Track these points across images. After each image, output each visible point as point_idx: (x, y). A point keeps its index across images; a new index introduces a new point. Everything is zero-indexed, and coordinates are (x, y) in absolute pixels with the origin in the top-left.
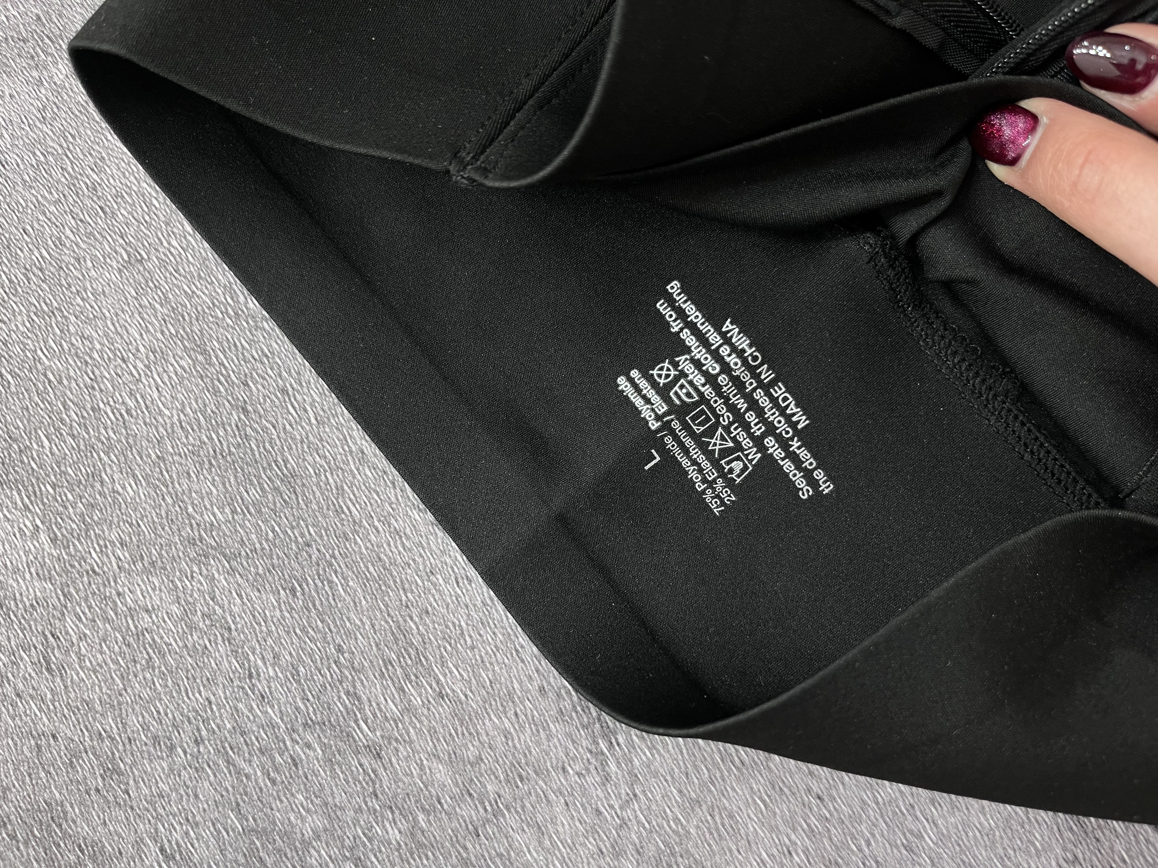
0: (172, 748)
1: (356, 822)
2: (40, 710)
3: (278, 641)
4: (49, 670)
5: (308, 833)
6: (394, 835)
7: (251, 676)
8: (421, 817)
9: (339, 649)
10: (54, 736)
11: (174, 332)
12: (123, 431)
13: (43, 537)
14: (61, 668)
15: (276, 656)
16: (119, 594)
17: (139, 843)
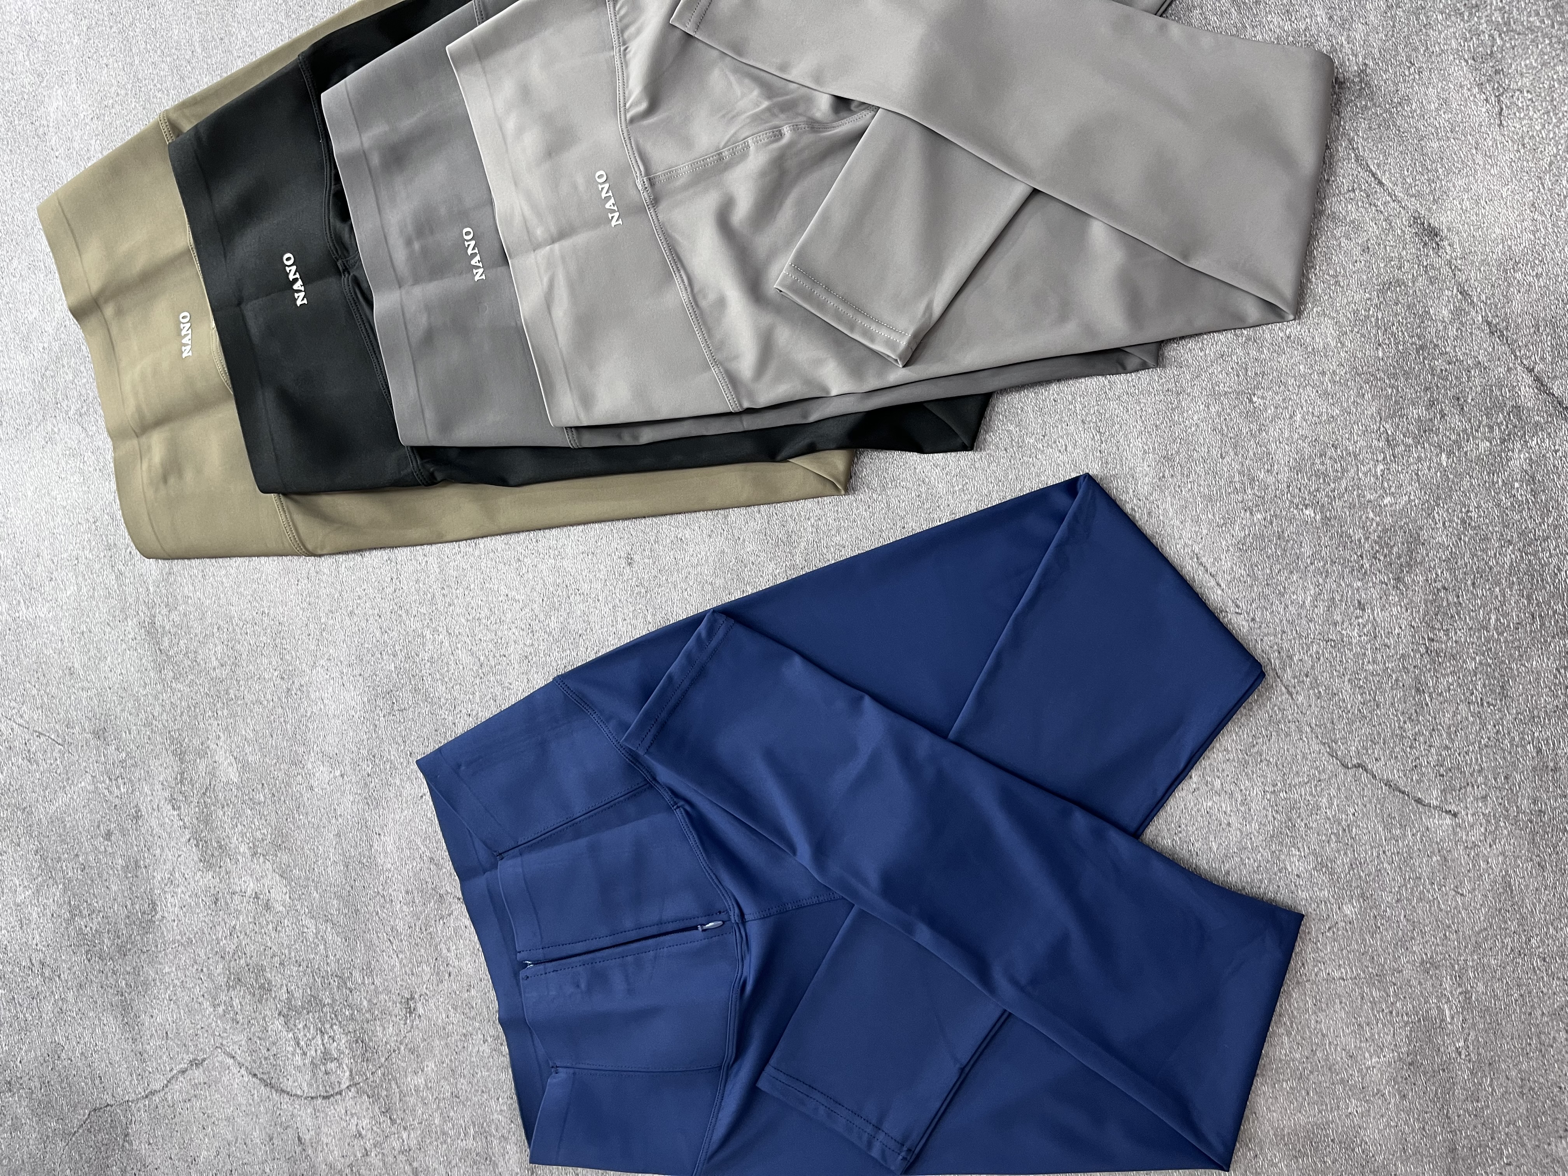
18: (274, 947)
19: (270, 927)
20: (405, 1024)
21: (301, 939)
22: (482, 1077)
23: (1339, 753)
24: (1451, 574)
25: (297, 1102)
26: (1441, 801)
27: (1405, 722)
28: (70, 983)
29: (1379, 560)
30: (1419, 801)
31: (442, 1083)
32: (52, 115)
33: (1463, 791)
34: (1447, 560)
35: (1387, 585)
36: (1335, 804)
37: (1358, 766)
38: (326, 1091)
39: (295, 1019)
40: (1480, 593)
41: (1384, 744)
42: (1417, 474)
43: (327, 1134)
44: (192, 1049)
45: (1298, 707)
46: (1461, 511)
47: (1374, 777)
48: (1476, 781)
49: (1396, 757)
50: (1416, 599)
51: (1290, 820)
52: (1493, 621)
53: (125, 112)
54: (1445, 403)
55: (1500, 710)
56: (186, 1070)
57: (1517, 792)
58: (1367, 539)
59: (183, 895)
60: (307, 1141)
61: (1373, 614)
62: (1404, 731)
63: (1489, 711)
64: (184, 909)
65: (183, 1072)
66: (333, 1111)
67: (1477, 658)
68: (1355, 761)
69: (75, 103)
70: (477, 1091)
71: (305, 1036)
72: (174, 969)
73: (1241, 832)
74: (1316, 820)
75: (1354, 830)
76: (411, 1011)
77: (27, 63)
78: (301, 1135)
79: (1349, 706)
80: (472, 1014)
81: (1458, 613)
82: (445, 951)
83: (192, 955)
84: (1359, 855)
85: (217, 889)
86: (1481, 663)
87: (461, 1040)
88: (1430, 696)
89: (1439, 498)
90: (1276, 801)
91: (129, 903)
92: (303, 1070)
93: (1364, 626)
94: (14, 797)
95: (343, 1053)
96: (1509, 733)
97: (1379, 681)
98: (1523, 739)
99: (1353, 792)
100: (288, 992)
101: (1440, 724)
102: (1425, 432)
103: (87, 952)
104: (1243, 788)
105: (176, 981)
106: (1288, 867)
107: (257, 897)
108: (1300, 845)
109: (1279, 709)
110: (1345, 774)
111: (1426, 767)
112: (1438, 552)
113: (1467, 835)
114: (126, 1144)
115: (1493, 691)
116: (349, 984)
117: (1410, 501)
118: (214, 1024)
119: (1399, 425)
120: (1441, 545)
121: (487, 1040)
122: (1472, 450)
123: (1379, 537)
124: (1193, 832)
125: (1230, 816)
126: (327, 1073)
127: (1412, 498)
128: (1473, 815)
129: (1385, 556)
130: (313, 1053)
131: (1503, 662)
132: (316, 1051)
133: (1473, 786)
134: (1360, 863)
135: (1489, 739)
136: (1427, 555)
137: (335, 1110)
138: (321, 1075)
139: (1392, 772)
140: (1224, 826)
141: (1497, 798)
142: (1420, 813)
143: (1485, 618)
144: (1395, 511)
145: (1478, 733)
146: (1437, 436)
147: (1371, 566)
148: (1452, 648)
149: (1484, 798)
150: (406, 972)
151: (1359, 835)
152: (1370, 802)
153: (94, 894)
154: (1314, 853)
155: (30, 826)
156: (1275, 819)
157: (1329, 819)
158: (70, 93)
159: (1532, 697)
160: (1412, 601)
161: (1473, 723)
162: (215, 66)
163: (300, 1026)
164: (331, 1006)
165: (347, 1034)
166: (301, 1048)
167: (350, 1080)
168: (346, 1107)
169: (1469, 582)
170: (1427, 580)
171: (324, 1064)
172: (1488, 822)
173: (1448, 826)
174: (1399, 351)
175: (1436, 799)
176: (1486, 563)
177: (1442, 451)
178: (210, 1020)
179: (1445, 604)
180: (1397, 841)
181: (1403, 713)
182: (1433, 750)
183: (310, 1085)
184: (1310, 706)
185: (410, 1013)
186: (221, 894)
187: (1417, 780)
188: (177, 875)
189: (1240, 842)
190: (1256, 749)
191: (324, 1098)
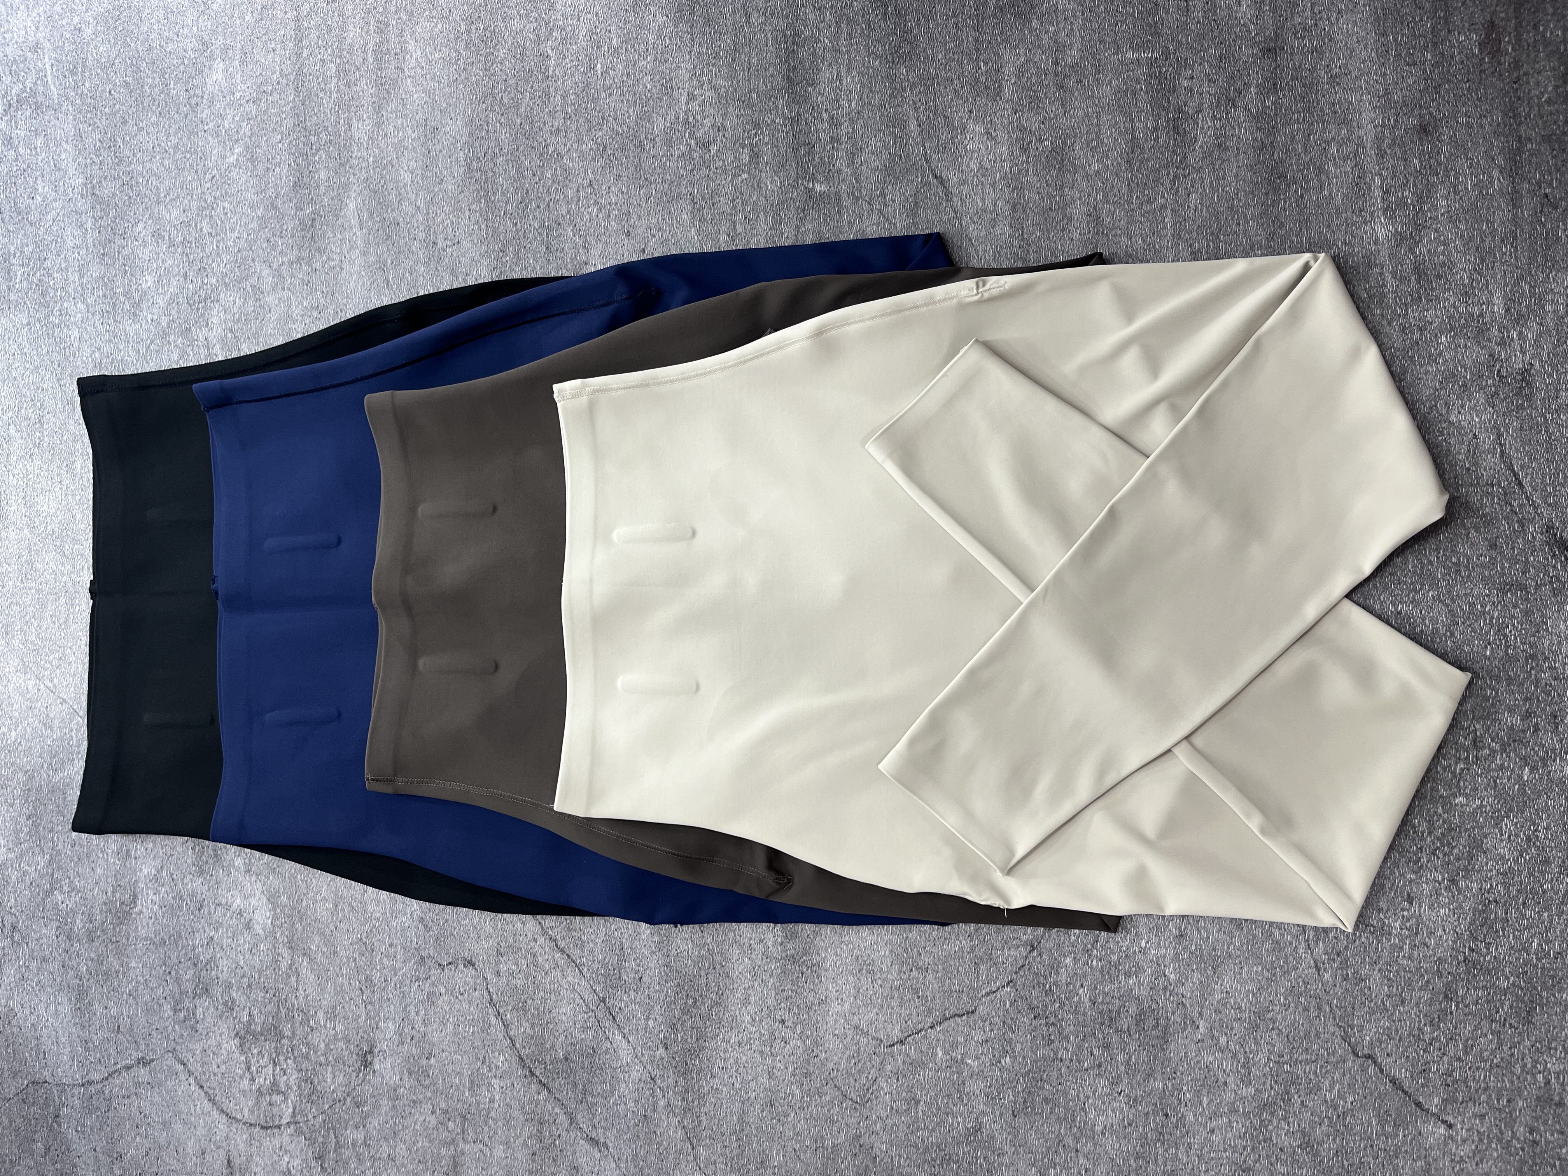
18: (245, 968)
19: (246, 946)
20: (358, 1076)
21: (274, 966)
22: (422, 1147)
23: (1353, 1040)
24: (1505, 889)
25: (234, 1125)
26: (1440, 1109)
27: (1425, 1025)
28: (35, 954)
29: (1438, 858)
30: (1418, 1105)
31: (381, 1143)
32: (209, 87)
33: (1464, 1105)
34: (1504, 874)
35: (1440, 884)
36: (1336, 1088)
37: (1369, 1057)
38: (266, 1122)
39: (251, 1044)
40: (1528, 913)
41: (1399, 1041)
42: (1495, 781)
43: (257, 1164)
44: (143, 1047)
45: (1322, 985)
46: (1529, 829)
47: (1381, 1071)
48: (1479, 1099)
49: (1408, 1057)
50: (1466, 906)
51: (1288, 1093)
52: (1535, 945)
53: (282, 102)
54: (1541, 717)
55: (1520, 1034)
56: (132, 1066)
57: (1517, 1117)
58: (1430, 833)
59: (166, 895)
60: (237, 1165)
61: (1420, 910)
62: (1423, 1033)
63: (1510, 1032)
64: (164, 909)
65: (128, 1068)
66: (268, 1143)
67: (1511, 979)
68: (1366, 1051)
69: (234, 80)
70: (415, 1159)
71: (258, 1062)
72: (140, 965)
73: (1236, 1094)
74: (1313, 1100)
75: (1348, 1118)
76: (366, 1064)
77: (195, 28)
78: (231, 1158)
79: (1374, 995)
80: (426, 1083)
81: (1503, 930)
82: (413, 1014)
83: (162, 956)
84: (1347, 1143)
85: (204, 896)
86: (1514, 984)
87: (409, 1106)
88: (1457, 1006)
89: (1511, 810)
90: (1277, 1071)
91: (110, 890)
92: (248, 1094)
93: (1408, 920)
94: (20, 758)
95: (291, 1088)
96: (1523, 1059)
97: (1409, 978)
98: (1535, 1067)
99: (1357, 1081)
100: (250, 1015)
101: (1459, 1035)
102: (1514, 741)
103: (58, 928)
104: (1247, 1050)
105: (140, 978)
106: (1274, 1138)
107: (241, 914)
108: (1291, 1120)
109: (1303, 981)
110: (1354, 1061)
111: (1434, 1073)
112: (1497, 864)
113: (1457, 1148)
114: (55, 1125)
115: (1518, 1014)
116: (312, 1023)
117: (1482, 806)
118: (170, 1028)
119: (1490, 728)
120: (1502, 857)
121: (435, 1112)
122: (1555, 771)
123: (1442, 834)
124: (1187, 1082)
125: (1229, 1075)
126: (270, 1104)
127: (1485, 803)
128: (1467, 1130)
129: (1445, 855)
130: (262, 1080)
131: (1535, 988)
132: (265, 1079)
133: (1475, 1103)
134: (1346, 1152)
135: (1502, 1059)
136: (1487, 864)
137: (270, 1142)
138: (264, 1104)
139: (1400, 1071)
140: (1220, 1084)
141: (1495, 1119)
142: (1417, 1117)
143: (1527, 940)
144: (1464, 813)
145: (1493, 1052)
146: (1526, 748)
147: (1428, 862)
148: (1489, 962)
149: (1482, 1116)
150: (370, 1024)
151: (1352, 1124)
152: (1371, 1095)
153: (78, 873)
154: (1304, 1133)
155: (28, 790)
156: (1272, 1088)
157: (1326, 1102)
158: (231, 69)
159: (1554, 1028)
160: (1461, 907)
161: (1491, 1040)
162: (384, 80)
163: (255, 1051)
164: (291, 1039)
165: (299, 1072)
166: (251, 1073)
167: (292, 1117)
168: (282, 1142)
169: (1521, 900)
170: (1481, 889)
171: (270, 1095)
172: (1481, 1140)
173: (1441, 1135)
174: (1507, 654)
175: (1436, 1106)
176: (1542, 886)
177: (1527, 764)
178: (167, 1024)
179: (1493, 916)
180: (1387, 1138)
181: (1426, 1015)
182: (1446, 1059)
183: (253, 1112)
184: (1335, 986)
185: (366, 1066)
186: (206, 902)
187: (1422, 1084)
188: (164, 874)
189: (1233, 1104)
190: (1269, 1016)
191: (263, 1127)
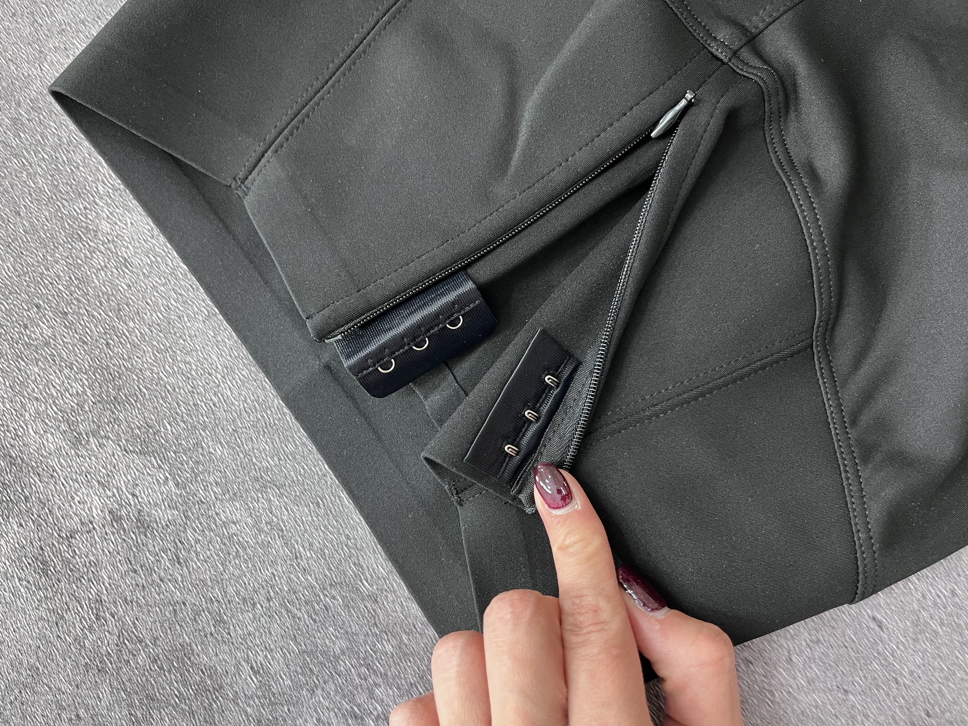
0: (254, 605)
1: (365, 642)
2: (175, 588)
3: (310, 536)
4: (179, 563)
5: (338, 651)
6: (389, 648)
7: (297, 558)
8: (404, 637)
9: (348, 538)
10: (184, 603)
11: (237, 355)
12: (212, 416)
13: (171, 483)
14: (186, 561)
15: (311, 544)
16: (217, 514)
17: (238, 665)
